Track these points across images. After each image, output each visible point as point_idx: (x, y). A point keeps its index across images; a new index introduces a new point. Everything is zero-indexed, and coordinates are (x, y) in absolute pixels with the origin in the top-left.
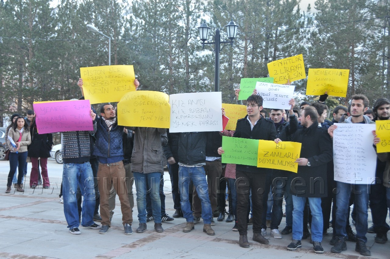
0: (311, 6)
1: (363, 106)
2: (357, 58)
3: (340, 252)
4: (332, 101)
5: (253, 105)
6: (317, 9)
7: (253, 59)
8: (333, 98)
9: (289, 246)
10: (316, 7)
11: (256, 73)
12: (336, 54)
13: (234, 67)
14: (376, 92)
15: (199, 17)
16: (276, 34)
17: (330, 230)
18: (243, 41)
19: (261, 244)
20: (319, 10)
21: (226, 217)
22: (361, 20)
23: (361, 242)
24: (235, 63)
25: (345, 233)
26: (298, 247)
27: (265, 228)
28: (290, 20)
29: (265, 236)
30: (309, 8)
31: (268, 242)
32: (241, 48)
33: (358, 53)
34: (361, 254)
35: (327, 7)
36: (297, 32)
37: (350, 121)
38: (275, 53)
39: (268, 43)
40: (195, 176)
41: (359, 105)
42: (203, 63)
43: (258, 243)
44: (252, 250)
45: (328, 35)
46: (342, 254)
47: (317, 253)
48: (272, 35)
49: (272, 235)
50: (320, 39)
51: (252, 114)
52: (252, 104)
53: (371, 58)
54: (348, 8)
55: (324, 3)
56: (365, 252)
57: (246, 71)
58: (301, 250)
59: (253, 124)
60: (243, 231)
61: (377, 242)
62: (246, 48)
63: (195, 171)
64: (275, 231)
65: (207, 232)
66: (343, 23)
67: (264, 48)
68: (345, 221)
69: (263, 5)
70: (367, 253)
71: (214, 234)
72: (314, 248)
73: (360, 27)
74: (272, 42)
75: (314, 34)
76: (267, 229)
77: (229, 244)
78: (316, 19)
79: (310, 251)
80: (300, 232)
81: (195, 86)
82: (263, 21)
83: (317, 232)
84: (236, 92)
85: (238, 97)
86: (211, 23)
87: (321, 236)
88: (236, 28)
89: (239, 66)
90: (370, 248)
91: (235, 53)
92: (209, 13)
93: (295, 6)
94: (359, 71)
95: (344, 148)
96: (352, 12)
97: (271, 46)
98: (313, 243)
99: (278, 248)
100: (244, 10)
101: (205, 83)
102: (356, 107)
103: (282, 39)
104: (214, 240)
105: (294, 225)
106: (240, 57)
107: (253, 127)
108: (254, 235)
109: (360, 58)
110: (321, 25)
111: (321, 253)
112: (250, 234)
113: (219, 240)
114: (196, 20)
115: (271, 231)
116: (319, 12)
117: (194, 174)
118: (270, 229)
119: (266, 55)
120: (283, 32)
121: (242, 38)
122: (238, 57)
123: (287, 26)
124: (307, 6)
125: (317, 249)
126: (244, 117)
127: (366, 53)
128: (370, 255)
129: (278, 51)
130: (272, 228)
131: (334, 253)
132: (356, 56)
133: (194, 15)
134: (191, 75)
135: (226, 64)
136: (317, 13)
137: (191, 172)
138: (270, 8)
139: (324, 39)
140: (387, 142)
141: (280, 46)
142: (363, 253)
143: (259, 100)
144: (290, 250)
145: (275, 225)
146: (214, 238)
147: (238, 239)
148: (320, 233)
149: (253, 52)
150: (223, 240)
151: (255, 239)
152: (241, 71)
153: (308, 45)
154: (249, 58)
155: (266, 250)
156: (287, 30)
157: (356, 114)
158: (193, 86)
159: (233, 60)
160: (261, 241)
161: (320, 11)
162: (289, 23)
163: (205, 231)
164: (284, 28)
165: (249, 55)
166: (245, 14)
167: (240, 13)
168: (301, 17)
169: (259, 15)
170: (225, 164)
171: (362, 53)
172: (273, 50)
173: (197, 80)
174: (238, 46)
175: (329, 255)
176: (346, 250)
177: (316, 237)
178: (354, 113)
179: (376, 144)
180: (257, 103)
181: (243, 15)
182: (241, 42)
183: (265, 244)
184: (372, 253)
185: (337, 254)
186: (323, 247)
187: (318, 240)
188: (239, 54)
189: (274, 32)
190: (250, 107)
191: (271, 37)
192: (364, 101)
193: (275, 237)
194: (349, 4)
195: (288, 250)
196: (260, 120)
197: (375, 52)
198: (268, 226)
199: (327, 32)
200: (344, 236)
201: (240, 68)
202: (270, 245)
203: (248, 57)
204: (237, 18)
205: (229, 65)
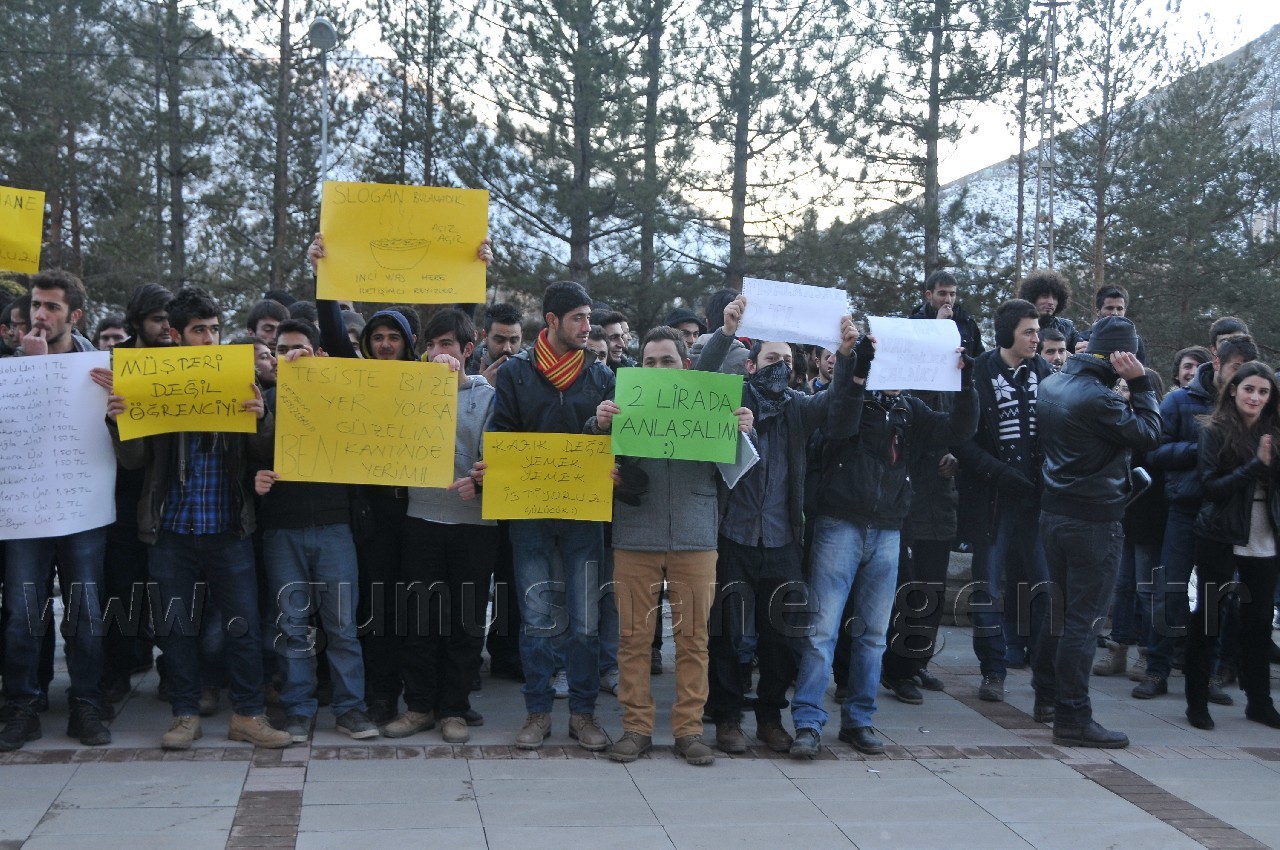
1: (65, 308)
2: (83, 163)
3: (21, 747)
12: (18, 144)
22: (93, 51)
23: (84, 707)
25: (36, 688)
33: (86, 150)
34: (84, 743)
41: (51, 306)
46: (25, 752)
53: (126, 170)
54: (48, 11)
56: (94, 736)
66: (37, 53)
70: (102, 737)
73: (92, 72)
94: (93, 204)
95: (19, 433)
96: (62, 25)
109: (94, 165)
127: (109, 152)
128: (108, 742)
132: (80, 157)
140: (145, 408)
142: (89, 740)
171: (98, 151)
176: (39, 738)
179: (114, 415)
184: (114, 736)
185: (7, 754)
192: (67, 293)
197: (134, 153)
200: (35, 696)
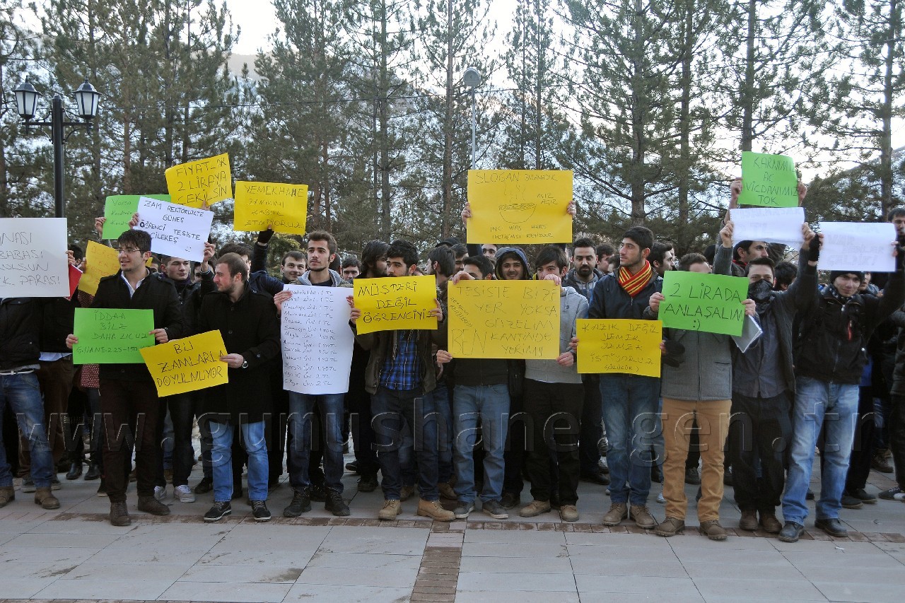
0: (248, 68)
1: (327, 252)
2: (332, 166)
3: (300, 515)
4: (287, 243)
5: (129, 249)
6: (260, 73)
7: (142, 159)
8: (289, 237)
9: (208, 515)
10: (257, 69)
11: (148, 186)
12: (297, 157)
13: (105, 174)
14: (365, 228)
15: (23, 68)
16: (186, 114)
17: (284, 477)
18: (120, 123)
19: (154, 516)
20: (263, 75)
21: (86, 470)
22: (338, 99)
23: (334, 493)
24: (106, 165)
25: (307, 480)
26: (225, 515)
27: (163, 484)
28: (212, 90)
29: (163, 500)
30: (245, 72)
31: (168, 511)
32: (117, 138)
33: (333, 157)
34: (335, 515)
35: (277, 72)
36: (226, 113)
37: (306, 280)
38: (185, 151)
39: (172, 131)
40: (17, 394)
41: (321, 250)
42: (36, 164)
43: (149, 515)
44: (136, 528)
45: (282, 123)
47: (259, 521)
48: (179, 116)
49: (176, 497)
50: (267, 130)
51: (129, 266)
52: (127, 248)
53: (356, 168)
54: (314, 78)
55: (272, 64)
56: (340, 510)
57: (128, 182)
58: (230, 519)
59: (133, 286)
60: (117, 496)
61: (361, 491)
62: (127, 137)
63: (16, 383)
64: (182, 488)
65: (43, 503)
66: (307, 103)
67: (164, 140)
68: (305, 458)
69: (159, 58)
70: (345, 511)
71: (58, 506)
72: (253, 513)
73: (337, 111)
74: (179, 130)
75: (256, 120)
76: (167, 486)
77: (89, 522)
78: (259, 92)
79: (246, 519)
80: (227, 487)
81: (21, 210)
82: (159, 88)
83: (259, 482)
84: (98, 224)
85: (102, 233)
86: (52, 83)
87: (265, 490)
88: (96, 97)
89: (114, 173)
90: (350, 501)
91: (106, 146)
92: (46, 63)
93: (220, 64)
94: (338, 190)
95: (300, 330)
96: (321, 86)
97: (177, 136)
98: (251, 503)
99: (187, 519)
100: (121, 64)
101: (42, 204)
102: (316, 254)
103: (199, 124)
104: (57, 518)
105: (217, 476)
106: (115, 156)
107: (134, 291)
108: (140, 501)
109: (338, 166)
110: (268, 103)
111: (266, 521)
112: (132, 498)
113: (68, 517)
114: (18, 76)
115: (175, 490)
116: (262, 80)
117: (15, 389)
118: (172, 485)
119: (169, 154)
120: (200, 111)
121: (117, 117)
122: (112, 155)
123: (207, 101)
124: (242, 67)
125: (259, 514)
126: (115, 273)
127: (347, 158)
128: (348, 514)
129: (190, 147)
130: (176, 484)
131: (289, 517)
132: (330, 162)
133: (12, 63)
134: (12, 186)
135: (88, 168)
136: (260, 81)
137: (8, 384)
138: (172, 64)
139: (274, 129)
140: (372, 315)
141: (194, 139)
142: (338, 513)
143: (143, 240)
144: (209, 522)
145: (181, 479)
146: (57, 514)
147: (107, 511)
148: (265, 484)
149: (141, 147)
150: (78, 515)
151: (143, 507)
152: (119, 183)
153: (247, 139)
154: (135, 157)
155: (164, 526)
156: (206, 108)
157: (318, 267)
158: (16, 210)
159: (102, 161)
160: (155, 510)
161: (266, 78)
162: (210, 95)
163: (38, 502)
164: (202, 103)
165: (134, 150)
166: (122, 71)
167: (113, 69)
168: (231, 87)
169: (150, 76)
170: (80, 367)
171: (339, 158)
172: (181, 144)
173: (24, 197)
174: (111, 134)
175: (280, 522)
176: (310, 510)
177: (256, 492)
178: (314, 265)
179: (354, 320)
180: (137, 245)
181: (119, 72)
182: (117, 124)
183: (162, 515)
185: (293, 519)
186: (269, 509)
187: (260, 496)
188: (112, 149)
189: (181, 111)
190: (123, 254)
191: (176, 120)
192: (329, 243)
193: (182, 501)
194: (315, 71)
195: (205, 521)
196: (148, 278)
197: (361, 158)
198: (168, 481)
199: (280, 118)
200: (306, 485)
201: (117, 177)
202: (171, 517)
203: (132, 154)
204: (105, 78)
205: (93, 169)
